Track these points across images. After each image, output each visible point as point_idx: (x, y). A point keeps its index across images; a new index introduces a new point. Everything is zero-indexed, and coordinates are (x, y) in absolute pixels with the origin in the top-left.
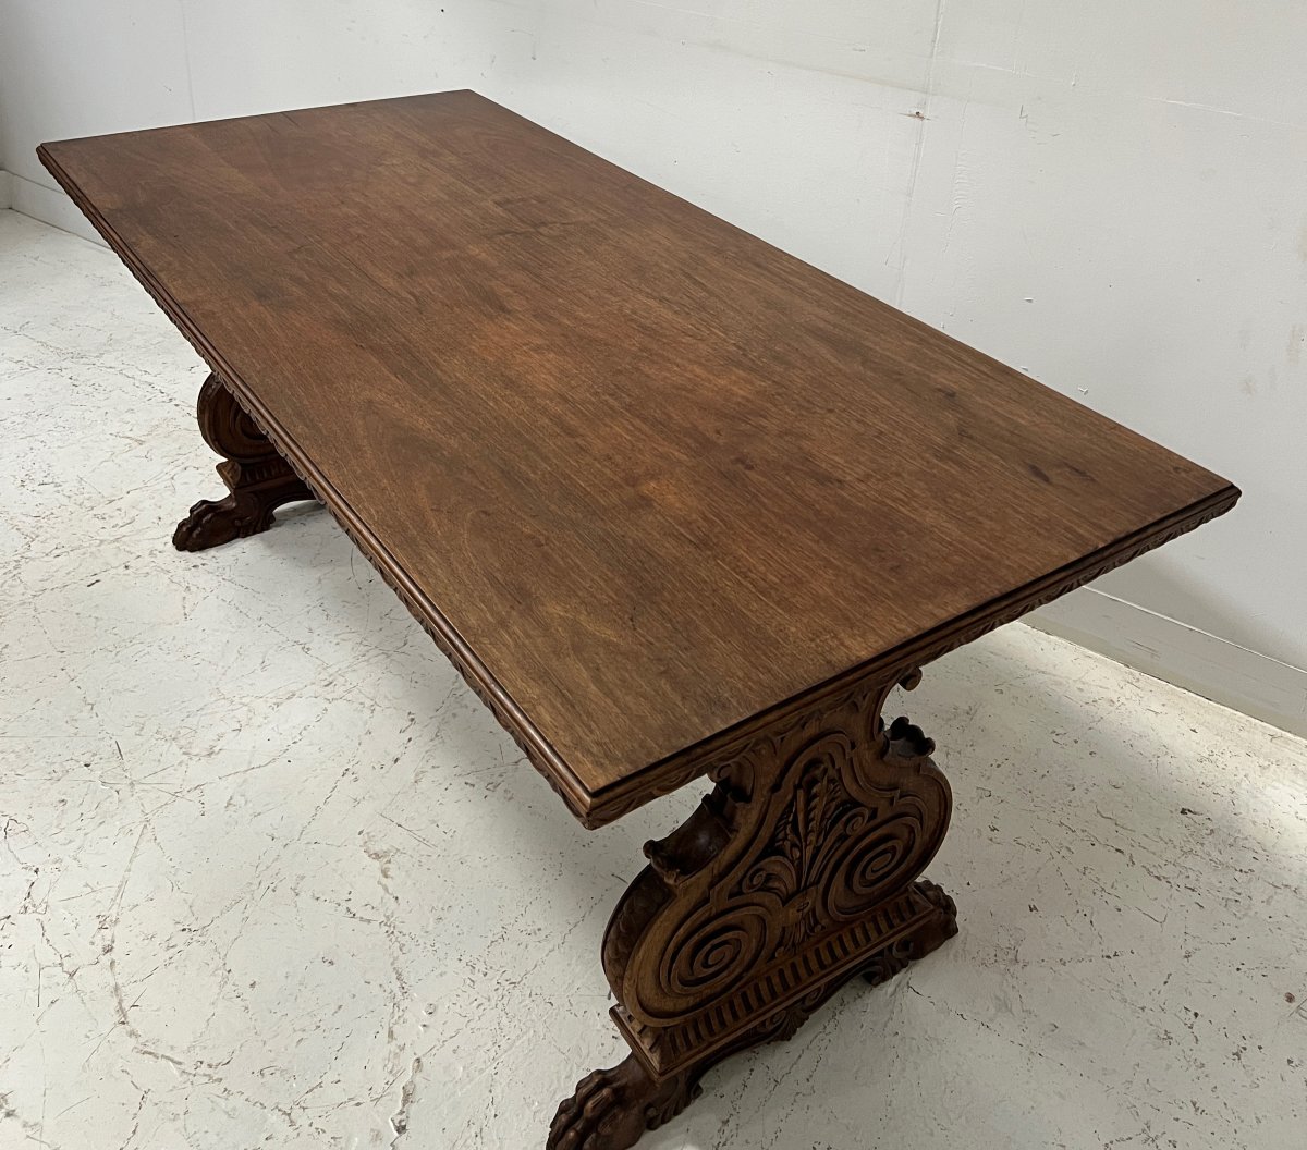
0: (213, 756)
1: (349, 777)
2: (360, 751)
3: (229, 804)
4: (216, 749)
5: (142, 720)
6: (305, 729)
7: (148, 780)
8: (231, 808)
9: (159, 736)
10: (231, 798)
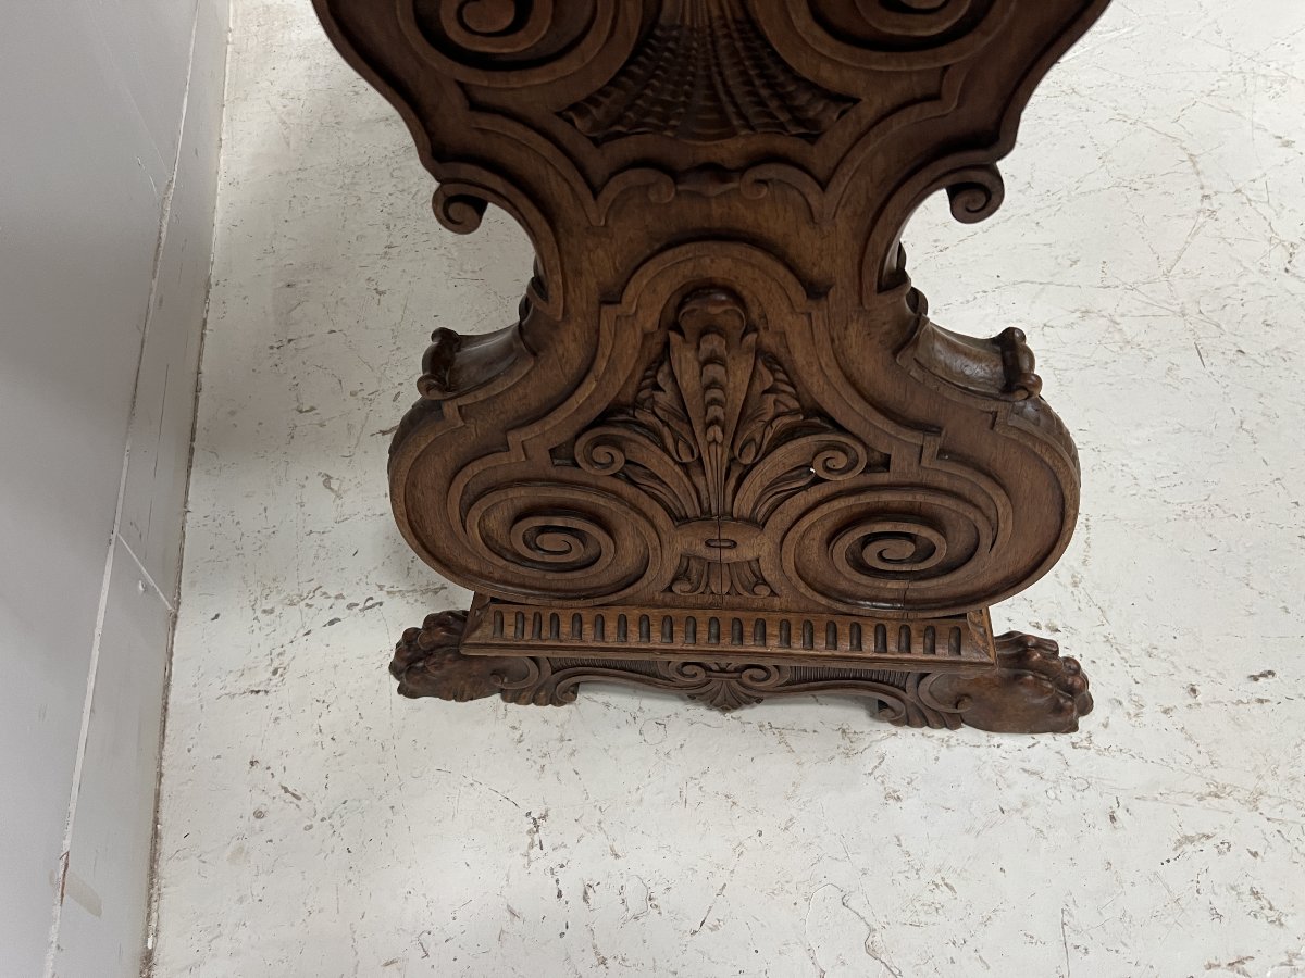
0: (1084, 309)
1: (941, 245)
2: (919, 262)
3: (1075, 262)
4: (1078, 314)
5: (1169, 380)
6: (968, 302)
7: (1163, 312)
8: (1074, 257)
9: (1147, 353)
10: (1071, 266)
